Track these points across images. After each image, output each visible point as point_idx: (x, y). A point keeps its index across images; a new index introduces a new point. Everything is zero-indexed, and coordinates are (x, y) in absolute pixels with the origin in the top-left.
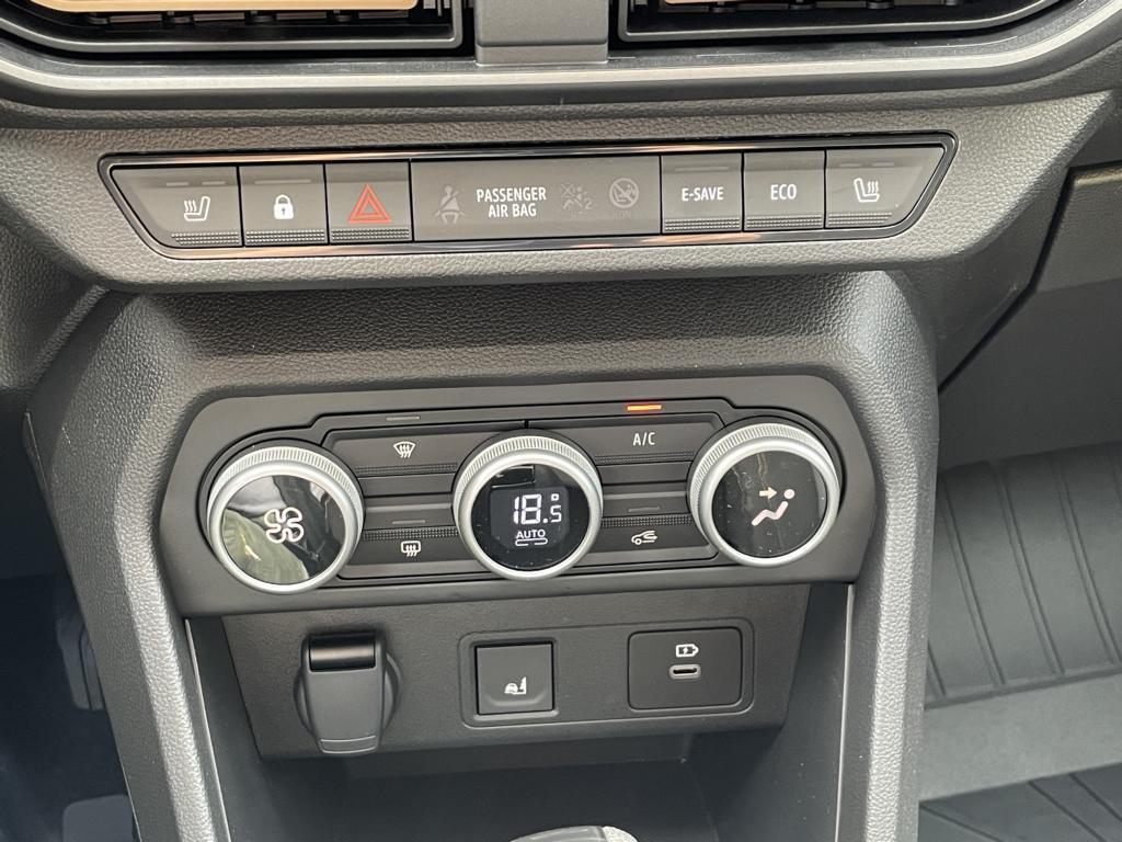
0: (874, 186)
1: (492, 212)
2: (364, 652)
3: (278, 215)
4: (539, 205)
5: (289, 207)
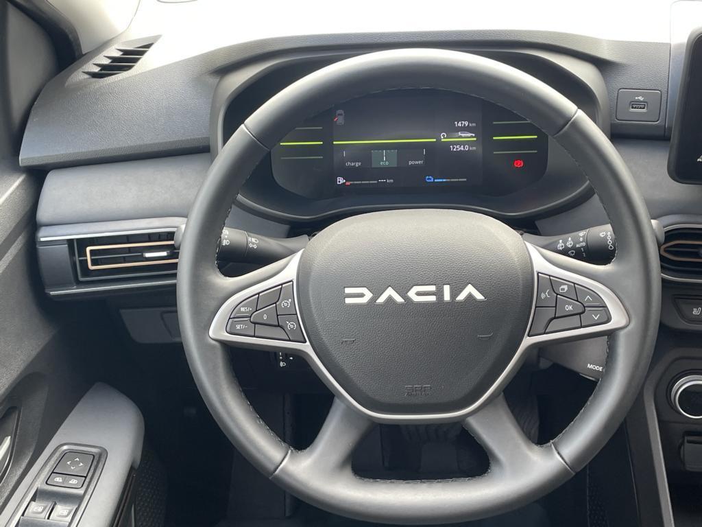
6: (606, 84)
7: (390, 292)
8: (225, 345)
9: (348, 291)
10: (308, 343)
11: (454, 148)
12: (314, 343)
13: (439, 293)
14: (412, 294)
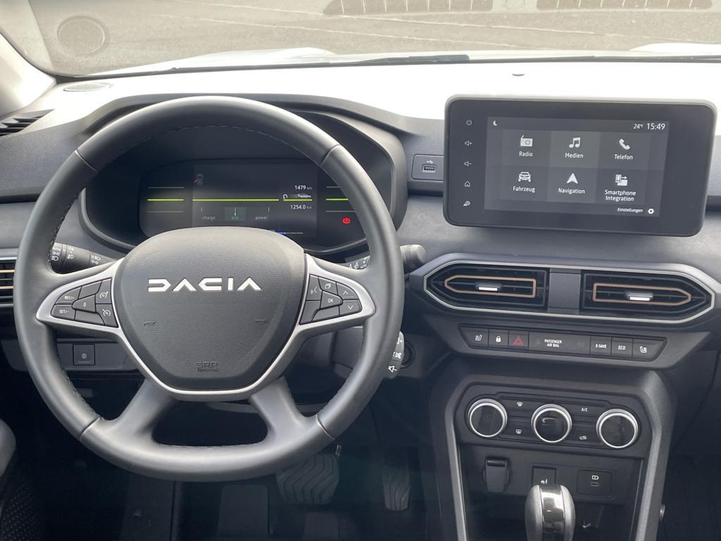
0: (645, 349)
1: (548, 345)
2: (502, 462)
3: (497, 341)
4: (560, 344)
5: (500, 339)
6: (404, 150)
7: (185, 283)
8: (50, 326)
9: (151, 282)
10: (120, 327)
11: (293, 207)
12: (125, 329)
13: (224, 284)
14: (202, 285)
